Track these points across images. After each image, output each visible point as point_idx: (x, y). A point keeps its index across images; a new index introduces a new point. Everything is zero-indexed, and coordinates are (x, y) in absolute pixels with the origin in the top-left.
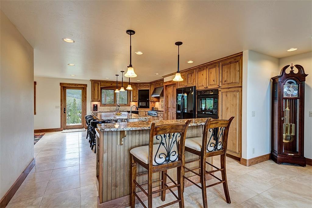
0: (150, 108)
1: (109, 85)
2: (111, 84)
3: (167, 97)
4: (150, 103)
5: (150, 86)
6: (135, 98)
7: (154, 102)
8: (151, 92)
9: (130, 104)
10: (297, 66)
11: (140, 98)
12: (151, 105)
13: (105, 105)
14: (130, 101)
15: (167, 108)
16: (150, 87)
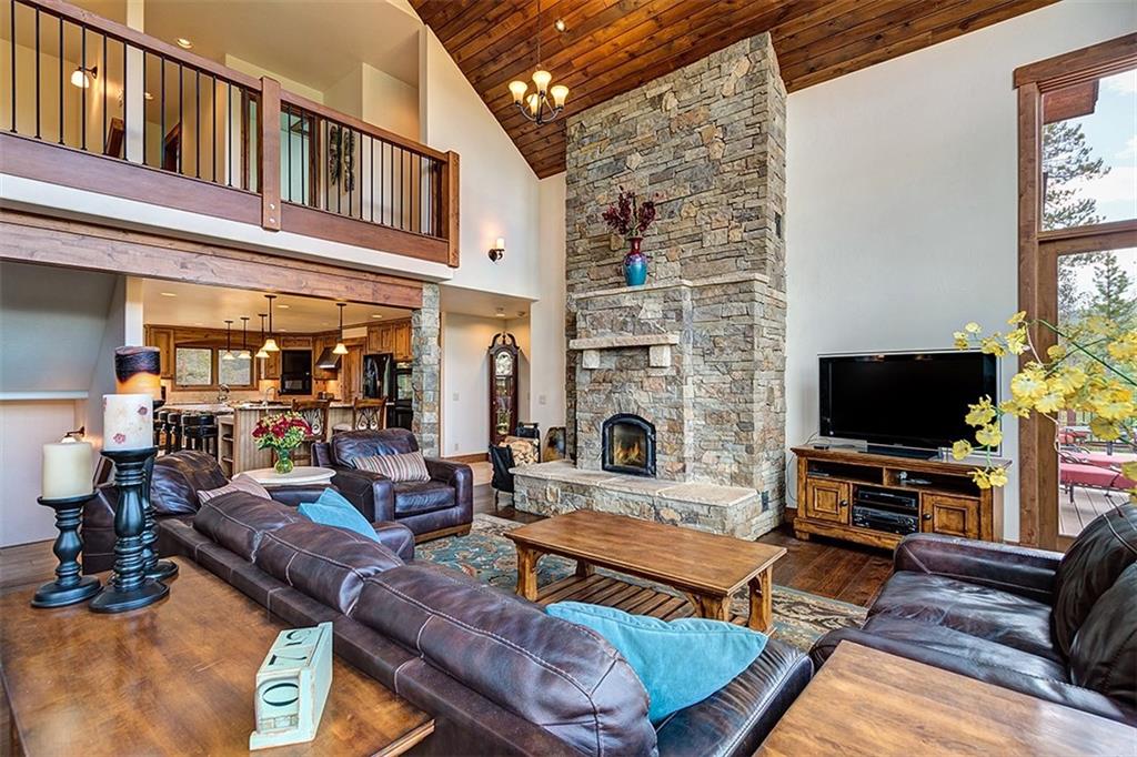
0: (313, 392)
1: (200, 337)
2: (206, 336)
3: (350, 370)
4: (314, 382)
5: (314, 342)
6: (272, 371)
7: (325, 381)
8: (316, 356)
9: (258, 385)
10: (510, 336)
11: (286, 370)
12: (316, 387)
13: (185, 388)
14: (259, 378)
15: (350, 392)
16: (314, 346)
